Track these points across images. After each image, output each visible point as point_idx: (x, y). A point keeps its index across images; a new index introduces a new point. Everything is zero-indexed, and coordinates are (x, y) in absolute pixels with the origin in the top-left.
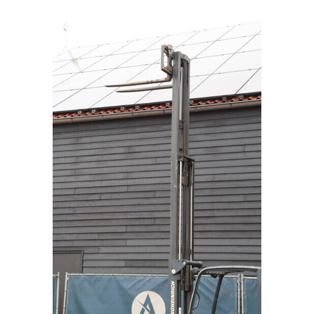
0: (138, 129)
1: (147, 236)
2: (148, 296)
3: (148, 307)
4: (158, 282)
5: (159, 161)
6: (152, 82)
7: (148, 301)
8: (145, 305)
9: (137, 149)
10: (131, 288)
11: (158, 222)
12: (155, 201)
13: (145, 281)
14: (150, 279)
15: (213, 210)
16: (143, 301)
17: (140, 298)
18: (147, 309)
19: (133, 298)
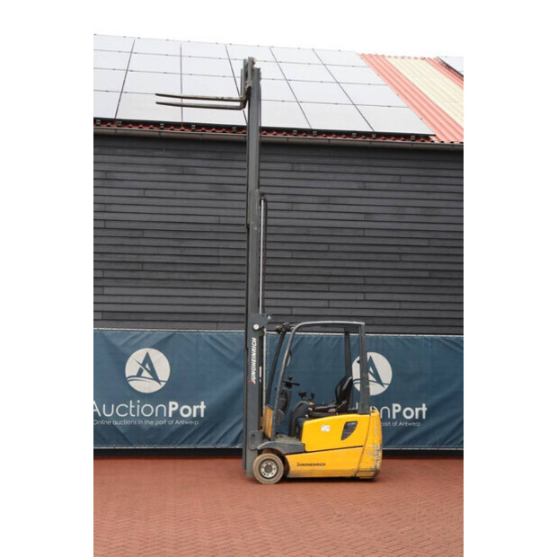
0: (120, 151)
1: (133, 283)
2: (147, 355)
3: (147, 366)
4: (162, 337)
5: (148, 193)
6: (222, 100)
7: (147, 359)
8: (143, 365)
9: (119, 176)
10: (124, 345)
11: (147, 267)
12: (143, 242)
13: (143, 336)
14: (149, 335)
15: (219, 256)
16: (141, 360)
17: (137, 357)
18: (146, 369)
19: (128, 356)
